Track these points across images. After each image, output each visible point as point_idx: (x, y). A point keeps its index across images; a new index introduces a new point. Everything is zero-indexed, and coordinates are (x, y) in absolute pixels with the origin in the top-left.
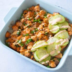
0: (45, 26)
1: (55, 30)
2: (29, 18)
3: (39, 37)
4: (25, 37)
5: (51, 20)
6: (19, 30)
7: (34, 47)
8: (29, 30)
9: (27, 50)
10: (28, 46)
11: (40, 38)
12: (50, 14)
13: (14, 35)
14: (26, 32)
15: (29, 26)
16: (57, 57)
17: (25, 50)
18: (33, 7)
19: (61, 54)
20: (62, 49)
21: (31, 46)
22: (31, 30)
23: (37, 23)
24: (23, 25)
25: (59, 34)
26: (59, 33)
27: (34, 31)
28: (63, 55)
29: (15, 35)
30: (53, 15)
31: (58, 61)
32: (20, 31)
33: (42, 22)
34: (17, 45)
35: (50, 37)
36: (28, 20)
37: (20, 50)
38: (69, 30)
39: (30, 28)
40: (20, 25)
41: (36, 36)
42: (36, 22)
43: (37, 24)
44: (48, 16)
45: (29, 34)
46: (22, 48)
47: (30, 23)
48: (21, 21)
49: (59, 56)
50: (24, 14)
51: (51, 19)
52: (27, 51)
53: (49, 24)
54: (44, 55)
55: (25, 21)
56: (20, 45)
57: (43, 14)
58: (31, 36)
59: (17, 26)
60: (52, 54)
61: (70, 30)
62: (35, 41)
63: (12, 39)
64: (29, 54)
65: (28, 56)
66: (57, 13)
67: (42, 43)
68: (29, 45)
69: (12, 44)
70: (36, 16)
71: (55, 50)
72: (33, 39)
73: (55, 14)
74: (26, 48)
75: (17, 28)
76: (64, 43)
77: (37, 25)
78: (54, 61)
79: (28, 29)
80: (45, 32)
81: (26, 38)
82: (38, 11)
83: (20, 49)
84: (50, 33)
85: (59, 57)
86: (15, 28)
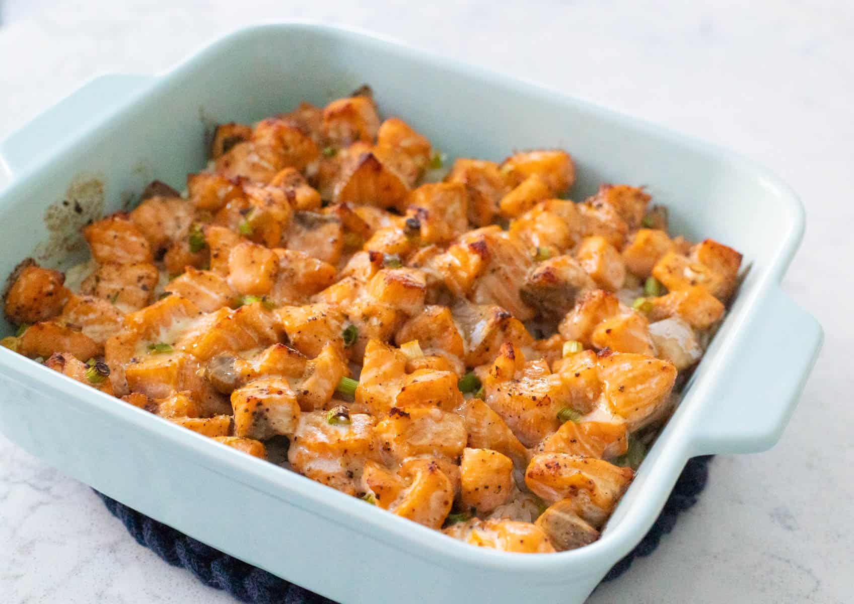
3: (366, 318)
23: (343, 206)
40: (171, 224)
43: (352, 224)
47: (271, 203)
63: (74, 327)
69: (62, 360)
77: (344, 229)
86: (115, 237)
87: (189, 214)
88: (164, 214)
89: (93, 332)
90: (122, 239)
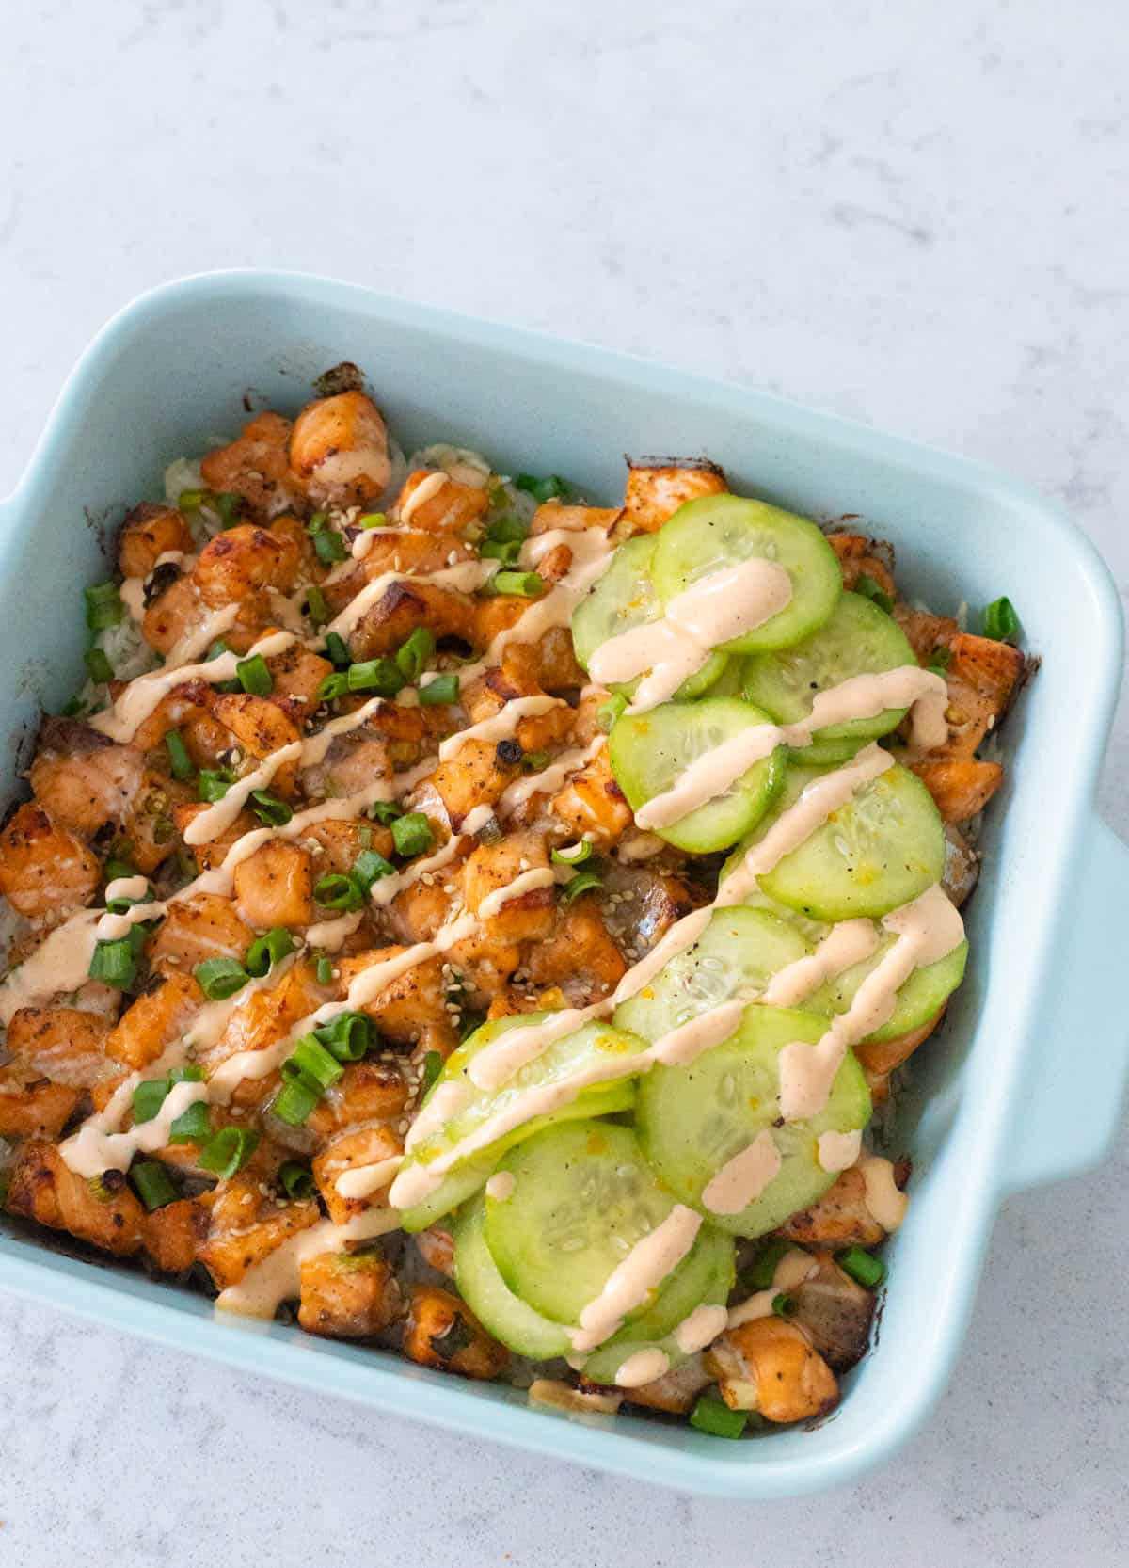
0: (526, 740)
1: (716, 799)
2: (241, 651)
3: (474, 963)
4: (243, 998)
5: (615, 623)
6: (117, 889)
7: (424, 1155)
8: (289, 869)
9: (324, 1212)
10: (319, 1148)
11: (488, 966)
12: (575, 515)
13: (57, 997)
14: (242, 909)
15: (272, 789)
16: (820, 1231)
17: (292, 1231)
18: (271, 425)
19: (880, 1175)
20: (877, 1080)
21: (376, 1145)
22: (312, 867)
23: (382, 710)
24: (161, 800)
25: (786, 857)
26: (780, 833)
27: (368, 863)
28: (904, 1179)
29: (74, 995)
30: (627, 527)
31: (853, 1294)
32: (135, 913)
33: (470, 673)
34: (140, 1157)
35: (647, 926)
36: (236, 687)
37: (200, 1248)
38: (931, 731)
39: (296, 824)
40: (109, 792)
41: (418, 952)
42: (371, 706)
43: (403, 730)
44: (541, 547)
45: (294, 929)
46: (226, 1203)
47: (268, 741)
48: (121, 733)
49: (849, 1212)
50: (133, 593)
51: (608, 601)
52: (333, 1237)
53: (587, 692)
54: (620, 1241)
55: (176, 712)
56: (192, 1164)
57: (457, 533)
58: (335, 956)
59: (66, 824)
60: (738, 1209)
61: (952, 738)
62: (429, 1043)
63: (37, 1085)
64: (367, 1286)
65: (363, 1326)
66: (688, 482)
67: (546, 1054)
68: (336, 1128)
69: (47, 1176)
70: (354, 586)
71: (780, 1122)
72: (376, 1007)
73: (664, 491)
74: (290, 1182)
75: (74, 865)
76: (902, 989)
77: (392, 740)
78: (789, 1307)
79: (268, 845)
80: (550, 860)
81: (259, 1009)
82: (368, 497)
83: (202, 1224)
84: (633, 850)
85: (858, 1229)
86: (41, 872)
87: (135, 767)
88: (94, 780)
89: (63, 1071)
90: (53, 869)
